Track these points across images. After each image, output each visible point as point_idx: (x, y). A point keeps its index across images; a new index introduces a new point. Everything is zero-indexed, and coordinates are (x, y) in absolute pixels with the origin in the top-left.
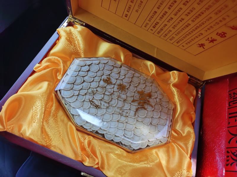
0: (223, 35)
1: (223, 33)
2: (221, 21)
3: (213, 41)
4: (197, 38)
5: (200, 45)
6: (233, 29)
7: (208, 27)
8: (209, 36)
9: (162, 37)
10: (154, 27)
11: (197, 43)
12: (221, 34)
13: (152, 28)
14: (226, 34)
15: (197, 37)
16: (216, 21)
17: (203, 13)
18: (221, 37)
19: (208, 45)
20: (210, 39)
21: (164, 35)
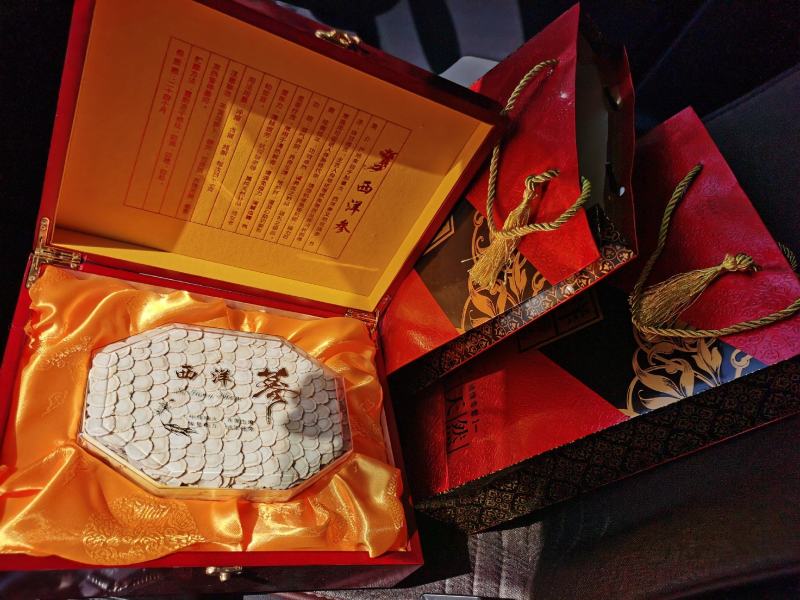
0: (366, 187)
1: (366, 182)
2: (356, 161)
3: (356, 208)
4: (331, 212)
5: (339, 225)
6: (376, 170)
7: (341, 180)
8: (348, 200)
9: (268, 237)
10: (249, 218)
11: (334, 225)
12: (363, 187)
13: (245, 221)
14: (369, 183)
15: (330, 209)
16: (349, 164)
17: (327, 155)
18: (366, 193)
19: (352, 219)
20: (352, 205)
21: (270, 229)
